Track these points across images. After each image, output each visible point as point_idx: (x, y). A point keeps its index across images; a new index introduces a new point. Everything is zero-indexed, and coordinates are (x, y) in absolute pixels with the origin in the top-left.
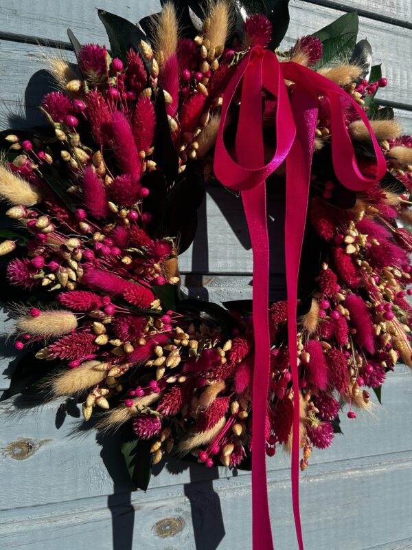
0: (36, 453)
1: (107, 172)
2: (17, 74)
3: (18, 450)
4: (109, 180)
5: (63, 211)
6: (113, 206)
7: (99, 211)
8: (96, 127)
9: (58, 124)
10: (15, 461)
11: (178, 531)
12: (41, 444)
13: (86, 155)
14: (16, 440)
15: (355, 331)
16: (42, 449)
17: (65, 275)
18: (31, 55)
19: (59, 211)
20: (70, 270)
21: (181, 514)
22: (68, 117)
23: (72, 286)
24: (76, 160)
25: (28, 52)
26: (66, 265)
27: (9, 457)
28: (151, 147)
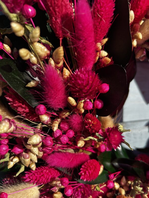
1: (64, 65)
4: (67, 73)
5: (24, 106)
6: (72, 100)
7: (59, 105)
9: (15, 15)
13: (46, 50)
17: (28, 161)
20: (31, 154)
24: (35, 56)
26: (28, 151)
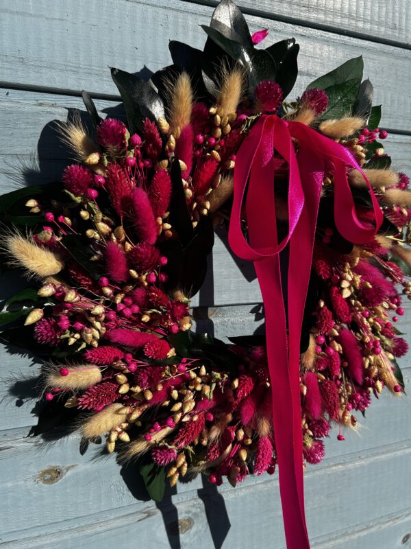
0: (64, 477)
1: (126, 240)
2: (28, 127)
3: (48, 476)
4: (129, 246)
5: (87, 279)
6: (133, 273)
7: (121, 278)
8: (116, 201)
10: (46, 485)
11: (188, 529)
12: (68, 469)
13: (108, 228)
14: (45, 468)
15: (346, 364)
16: (69, 473)
17: (90, 335)
18: (41, 104)
19: (82, 279)
20: (94, 329)
21: (190, 515)
22: (89, 189)
23: (95, 344)
24: (98, 233)
25: (37, 100)
26: (91, 325)
27: (41, 483)
28: (166, 211)
